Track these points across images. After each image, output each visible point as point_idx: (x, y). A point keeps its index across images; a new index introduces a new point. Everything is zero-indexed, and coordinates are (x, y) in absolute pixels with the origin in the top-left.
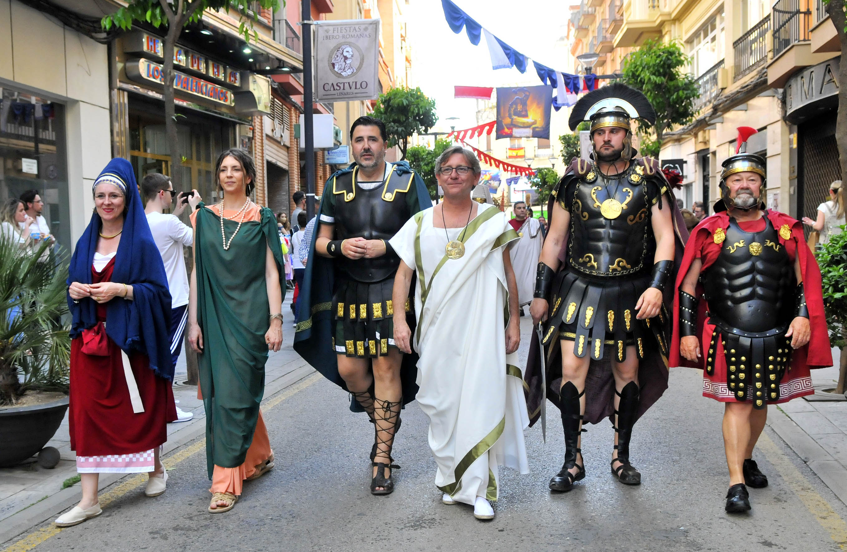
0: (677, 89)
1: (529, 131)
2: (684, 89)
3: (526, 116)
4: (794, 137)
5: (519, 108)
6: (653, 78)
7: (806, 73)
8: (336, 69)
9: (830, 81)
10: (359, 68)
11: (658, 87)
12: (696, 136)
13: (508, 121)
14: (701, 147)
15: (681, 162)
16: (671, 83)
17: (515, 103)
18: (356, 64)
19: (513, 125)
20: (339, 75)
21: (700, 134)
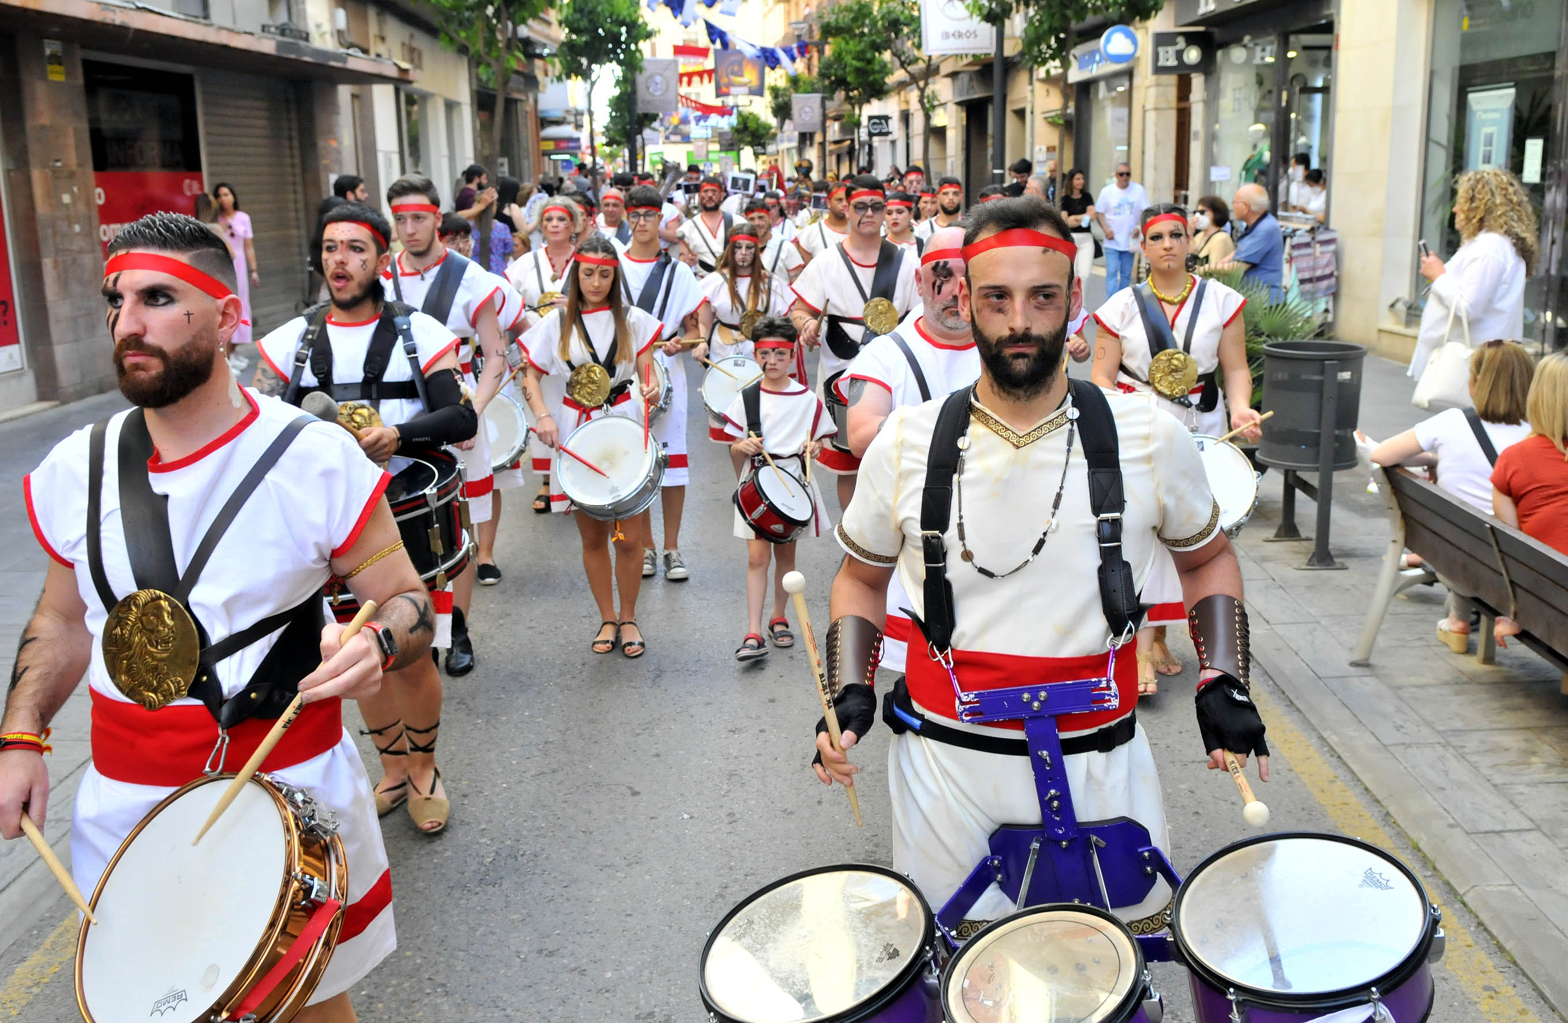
0: (874, 72)
1: (745, 90)
2: (879, 72)
3: (742, 76)
4: (964, 115)
5: (736, 68)
6: (855, 63)
7: (960, 76)
8: (651, 90)
9: (973, 87)
10: (666, 91)
11: (859, 71)
12: (899, 93)
13: (725, 80)
14: (904, 107)
15: (886, 118)
16: (870, 67)
17: (732, 64)
18: (664, 88)
19: (730, 84)
20: (652, 95)
21: (902, 93)
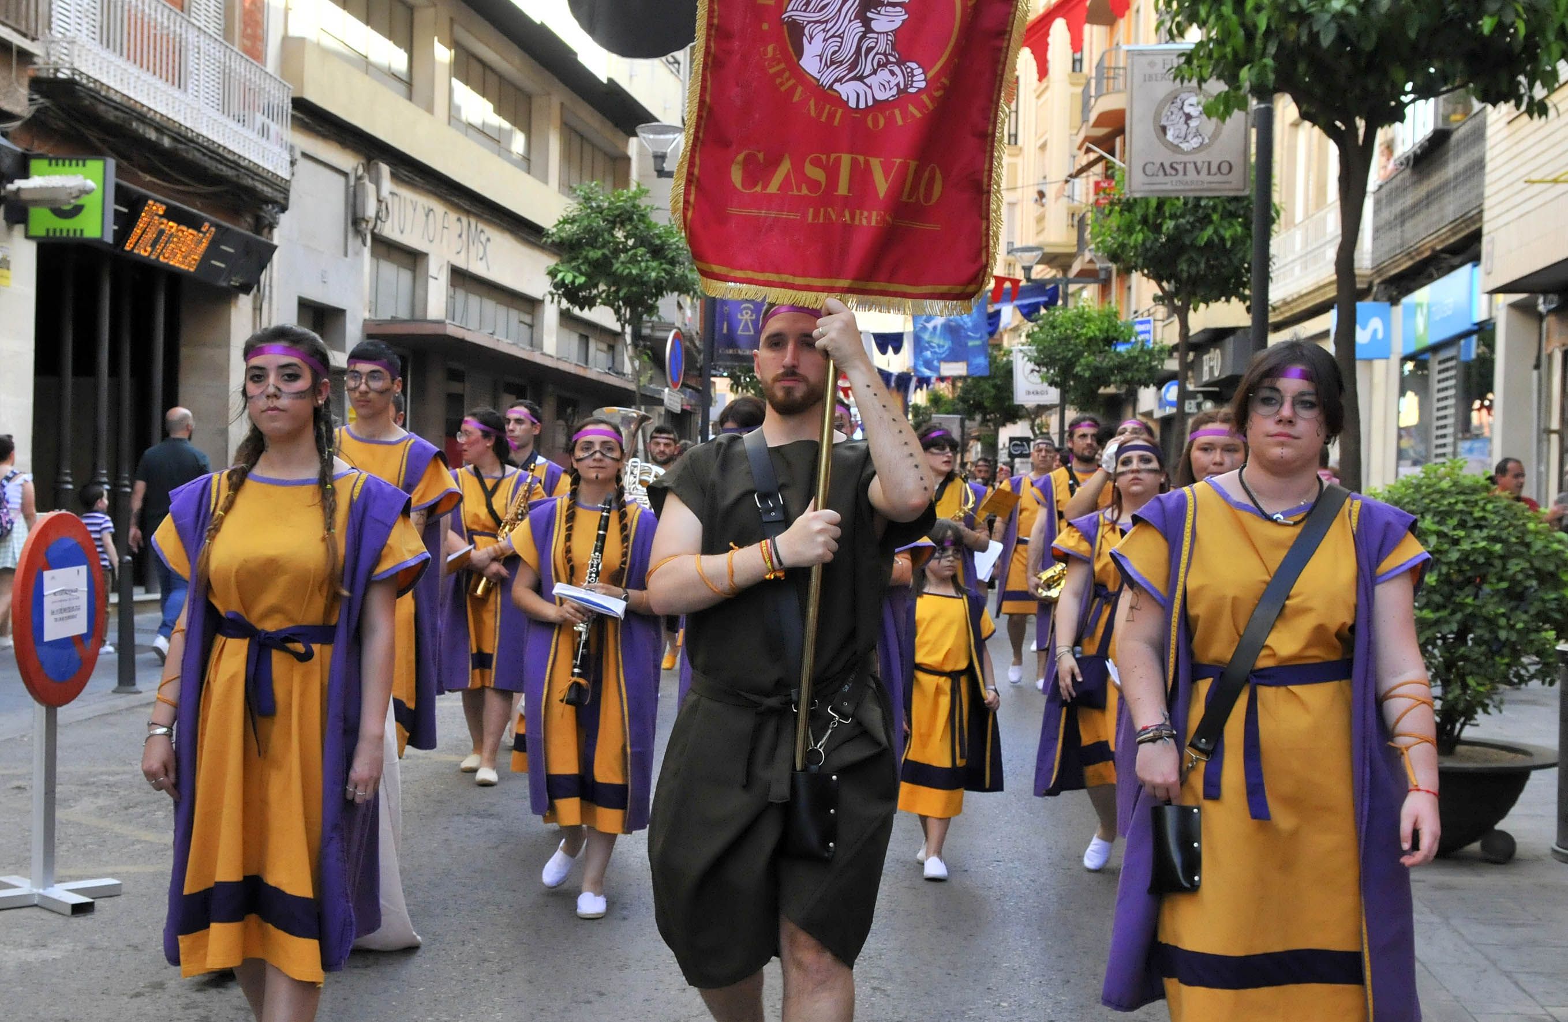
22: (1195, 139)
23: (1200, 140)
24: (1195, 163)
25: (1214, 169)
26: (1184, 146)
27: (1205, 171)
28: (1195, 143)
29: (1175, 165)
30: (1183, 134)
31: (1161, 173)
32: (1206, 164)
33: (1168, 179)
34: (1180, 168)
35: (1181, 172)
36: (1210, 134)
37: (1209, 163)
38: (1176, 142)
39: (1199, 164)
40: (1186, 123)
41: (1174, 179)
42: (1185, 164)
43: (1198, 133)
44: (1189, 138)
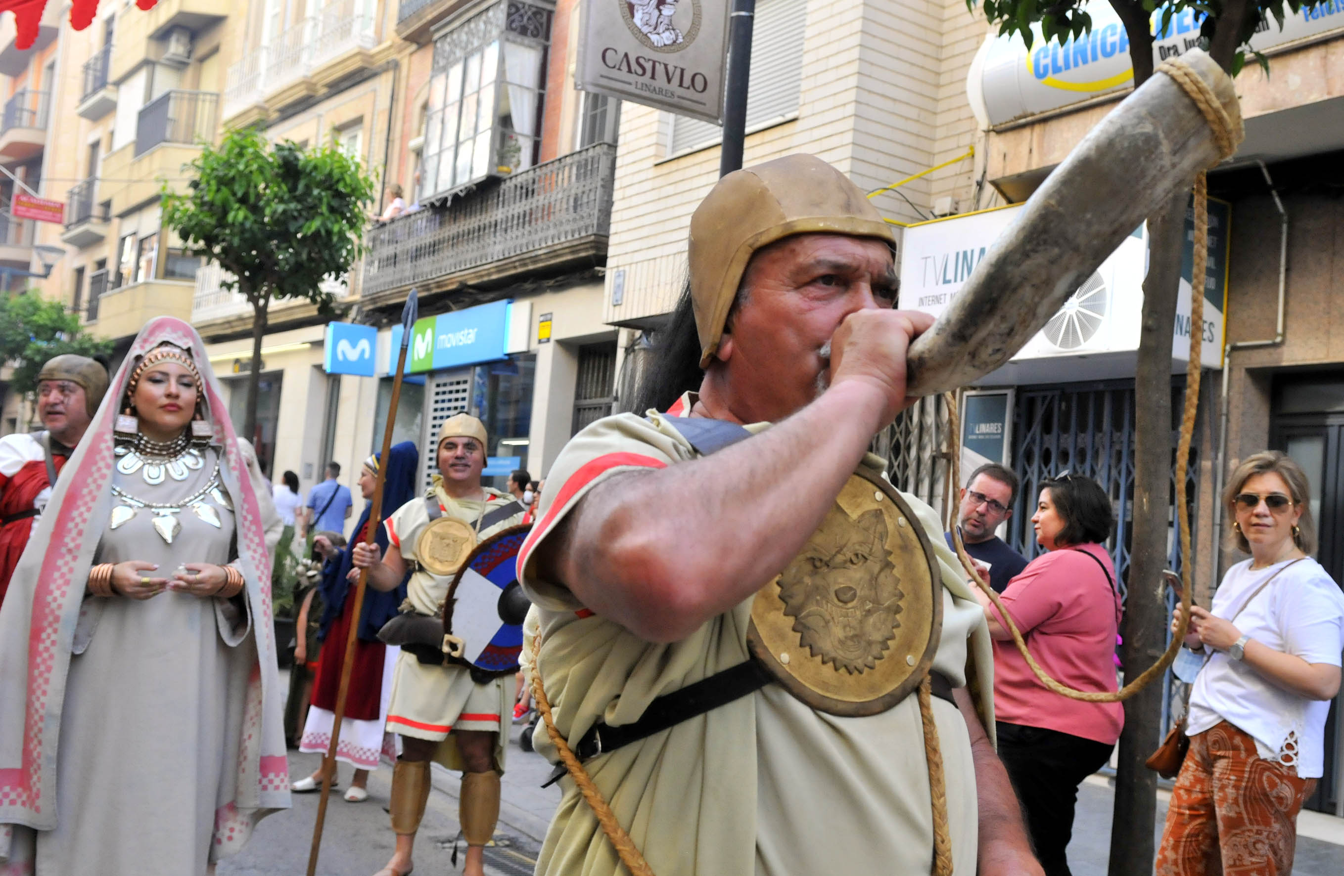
22: (667, 33)
23: (673, 36)
24: (666, 66)
25: (687, 81)
26: (654, 38)
27: (676, 80)
28: (667, 38)
29: (642, 61)
30: (653, 22)
31: (625, 67)
32: (678, 72)
33: (632, 78)
34: (648, 66)
35: (649, 73)
36: (685, 33)
37: (682, 71)
38: (645, 29)
39: (671, 69)
40: (658, 7)
41: (641, 80)
42: (654, 62)
43: (670, 27)
44: (661, 29)
